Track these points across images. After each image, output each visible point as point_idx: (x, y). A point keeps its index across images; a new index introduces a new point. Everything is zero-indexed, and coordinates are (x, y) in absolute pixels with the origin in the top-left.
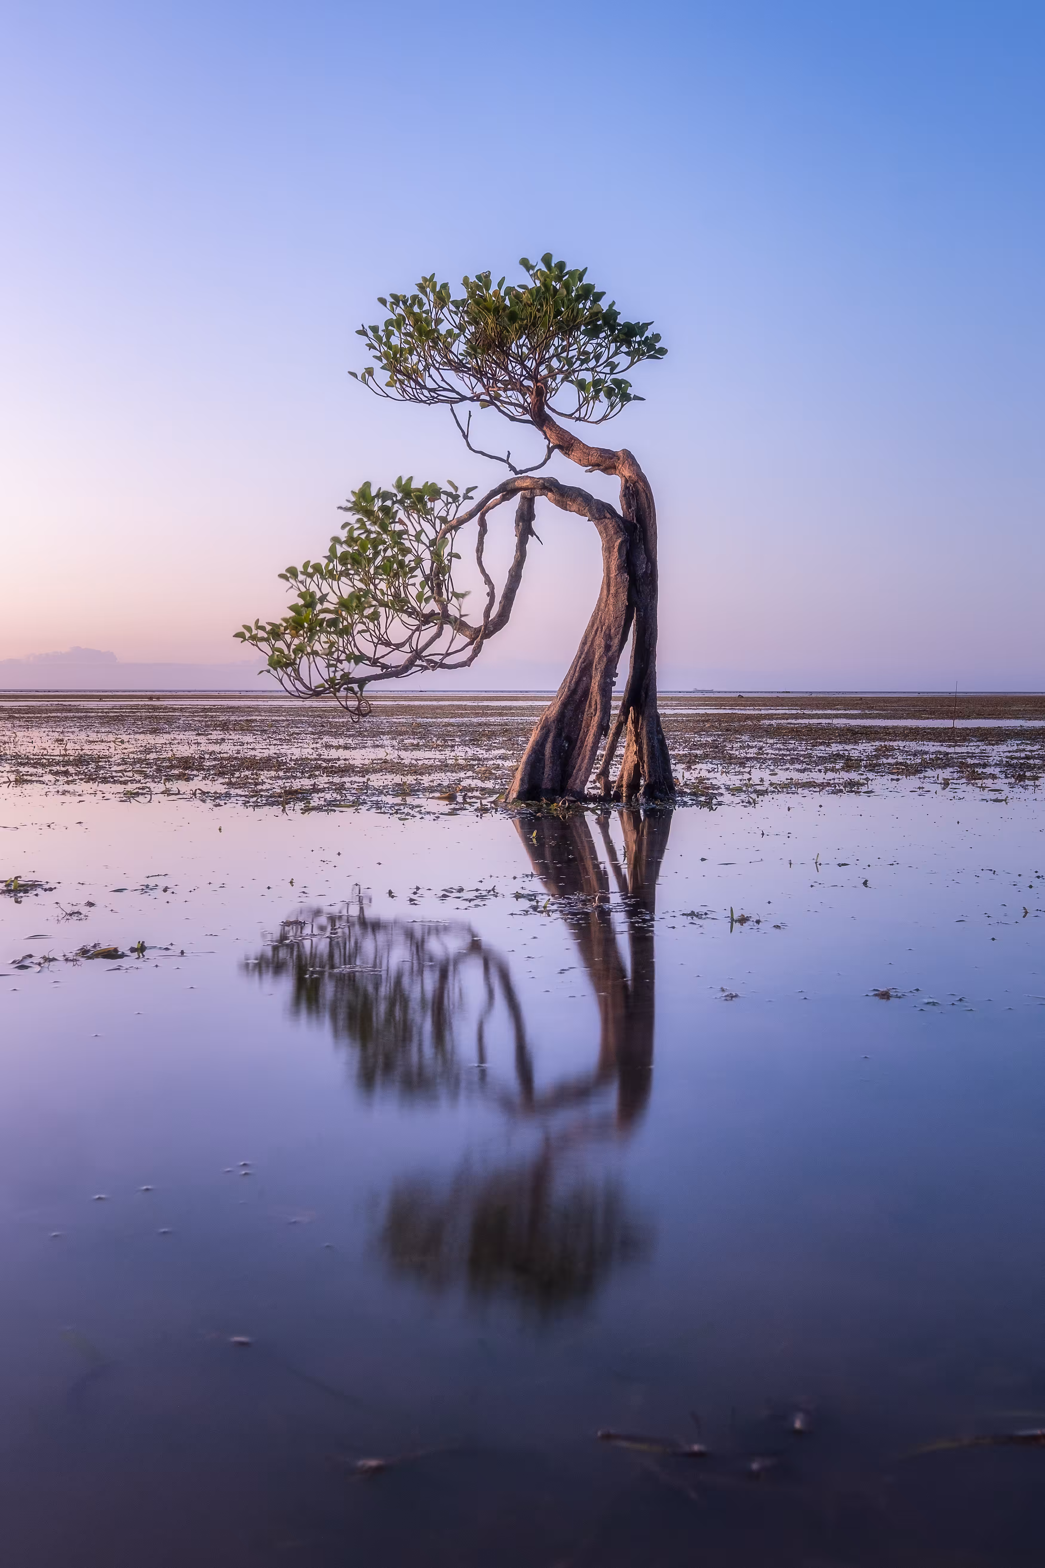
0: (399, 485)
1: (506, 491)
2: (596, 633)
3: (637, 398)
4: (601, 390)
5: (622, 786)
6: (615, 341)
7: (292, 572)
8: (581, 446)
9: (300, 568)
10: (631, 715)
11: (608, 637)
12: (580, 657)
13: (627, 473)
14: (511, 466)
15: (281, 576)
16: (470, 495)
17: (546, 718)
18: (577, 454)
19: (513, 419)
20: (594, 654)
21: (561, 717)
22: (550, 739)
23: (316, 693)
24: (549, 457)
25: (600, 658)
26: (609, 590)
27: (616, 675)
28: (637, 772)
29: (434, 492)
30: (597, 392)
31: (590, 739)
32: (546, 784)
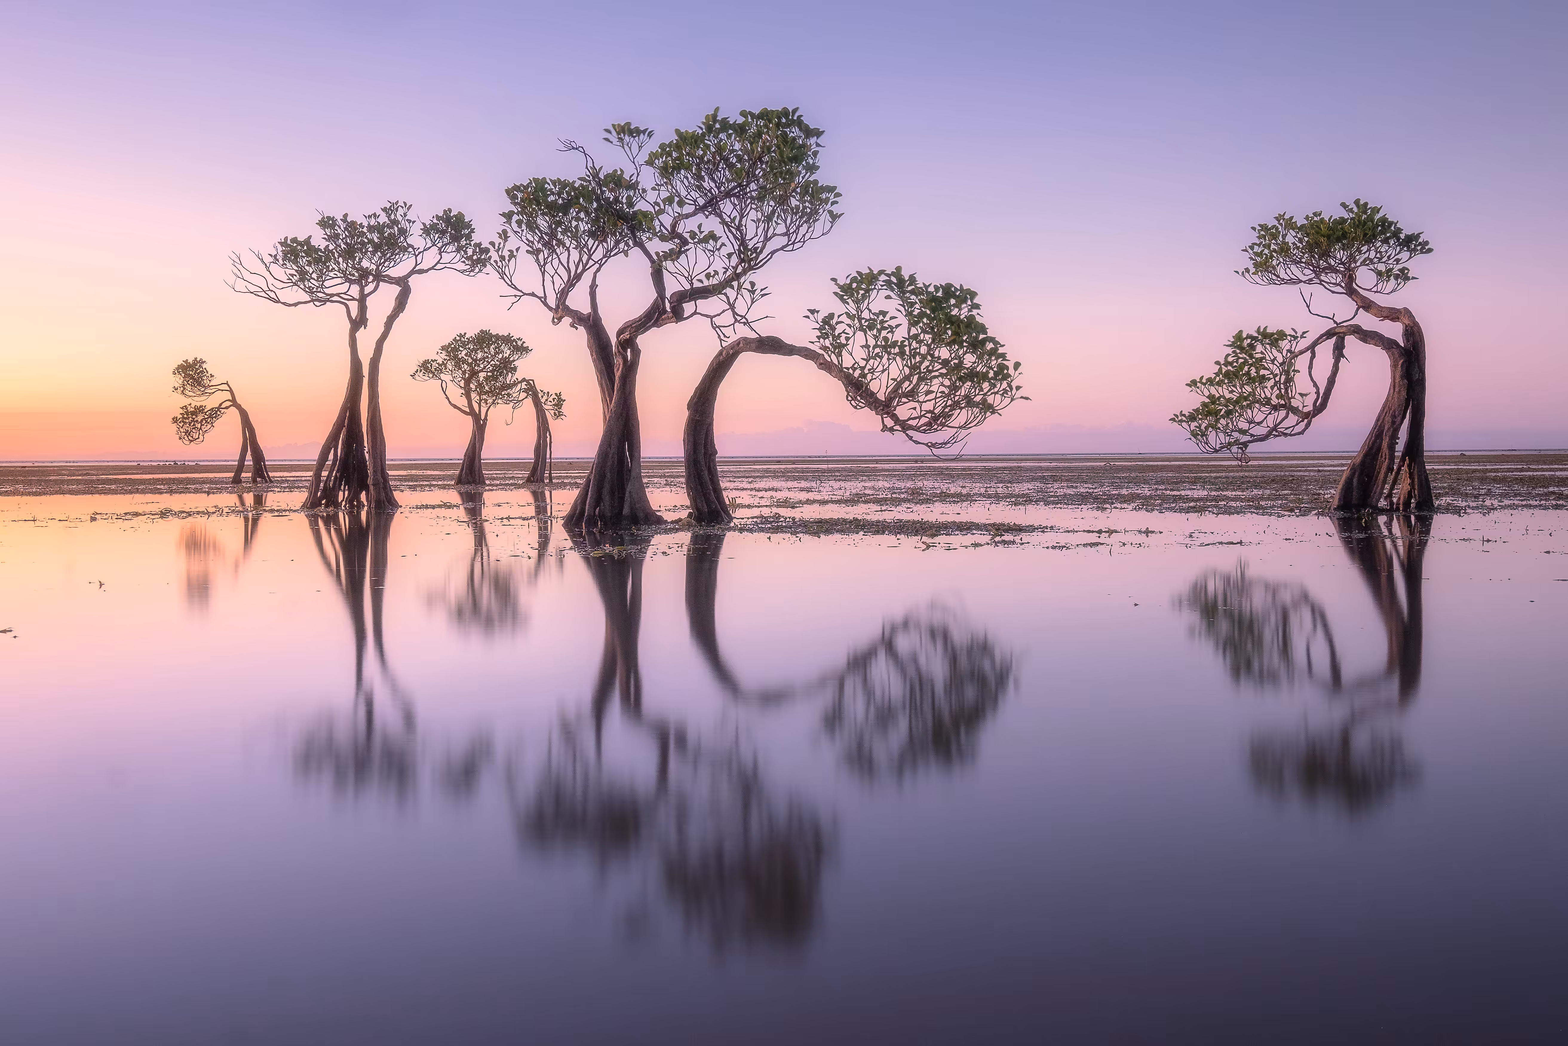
0: (1258, 331)
1: (1329, 334)
2: (1386, 414)
3: (1414, 278)
4: (1391, 275)
5: (1399, 504)
6: (1399, 245)
7: (1194, 383)
8: (1377, 306)
9: (1198, 380)
10: (1407, 462)
11: (1394, 416)
12: (1375, 429)
13: (1407, 322)
14: (1334, 321)
15: (1187, 385)
16: (1304, 336)
17: (1354, 464)
18: (1374, 310)
19: (1333, 292)
20: (1384, 426)
21: (1363, 463)
22: (1356, 476)
23: (1216, 451)
24: (1356, 313)
25: (1389, 429)
26: (1394, 390)
27: (1399, 438)
28: (1410, 495)
29: (1282, 335)
30: (1389, 277)
31: (1382, 476)
32: (1354, 501)
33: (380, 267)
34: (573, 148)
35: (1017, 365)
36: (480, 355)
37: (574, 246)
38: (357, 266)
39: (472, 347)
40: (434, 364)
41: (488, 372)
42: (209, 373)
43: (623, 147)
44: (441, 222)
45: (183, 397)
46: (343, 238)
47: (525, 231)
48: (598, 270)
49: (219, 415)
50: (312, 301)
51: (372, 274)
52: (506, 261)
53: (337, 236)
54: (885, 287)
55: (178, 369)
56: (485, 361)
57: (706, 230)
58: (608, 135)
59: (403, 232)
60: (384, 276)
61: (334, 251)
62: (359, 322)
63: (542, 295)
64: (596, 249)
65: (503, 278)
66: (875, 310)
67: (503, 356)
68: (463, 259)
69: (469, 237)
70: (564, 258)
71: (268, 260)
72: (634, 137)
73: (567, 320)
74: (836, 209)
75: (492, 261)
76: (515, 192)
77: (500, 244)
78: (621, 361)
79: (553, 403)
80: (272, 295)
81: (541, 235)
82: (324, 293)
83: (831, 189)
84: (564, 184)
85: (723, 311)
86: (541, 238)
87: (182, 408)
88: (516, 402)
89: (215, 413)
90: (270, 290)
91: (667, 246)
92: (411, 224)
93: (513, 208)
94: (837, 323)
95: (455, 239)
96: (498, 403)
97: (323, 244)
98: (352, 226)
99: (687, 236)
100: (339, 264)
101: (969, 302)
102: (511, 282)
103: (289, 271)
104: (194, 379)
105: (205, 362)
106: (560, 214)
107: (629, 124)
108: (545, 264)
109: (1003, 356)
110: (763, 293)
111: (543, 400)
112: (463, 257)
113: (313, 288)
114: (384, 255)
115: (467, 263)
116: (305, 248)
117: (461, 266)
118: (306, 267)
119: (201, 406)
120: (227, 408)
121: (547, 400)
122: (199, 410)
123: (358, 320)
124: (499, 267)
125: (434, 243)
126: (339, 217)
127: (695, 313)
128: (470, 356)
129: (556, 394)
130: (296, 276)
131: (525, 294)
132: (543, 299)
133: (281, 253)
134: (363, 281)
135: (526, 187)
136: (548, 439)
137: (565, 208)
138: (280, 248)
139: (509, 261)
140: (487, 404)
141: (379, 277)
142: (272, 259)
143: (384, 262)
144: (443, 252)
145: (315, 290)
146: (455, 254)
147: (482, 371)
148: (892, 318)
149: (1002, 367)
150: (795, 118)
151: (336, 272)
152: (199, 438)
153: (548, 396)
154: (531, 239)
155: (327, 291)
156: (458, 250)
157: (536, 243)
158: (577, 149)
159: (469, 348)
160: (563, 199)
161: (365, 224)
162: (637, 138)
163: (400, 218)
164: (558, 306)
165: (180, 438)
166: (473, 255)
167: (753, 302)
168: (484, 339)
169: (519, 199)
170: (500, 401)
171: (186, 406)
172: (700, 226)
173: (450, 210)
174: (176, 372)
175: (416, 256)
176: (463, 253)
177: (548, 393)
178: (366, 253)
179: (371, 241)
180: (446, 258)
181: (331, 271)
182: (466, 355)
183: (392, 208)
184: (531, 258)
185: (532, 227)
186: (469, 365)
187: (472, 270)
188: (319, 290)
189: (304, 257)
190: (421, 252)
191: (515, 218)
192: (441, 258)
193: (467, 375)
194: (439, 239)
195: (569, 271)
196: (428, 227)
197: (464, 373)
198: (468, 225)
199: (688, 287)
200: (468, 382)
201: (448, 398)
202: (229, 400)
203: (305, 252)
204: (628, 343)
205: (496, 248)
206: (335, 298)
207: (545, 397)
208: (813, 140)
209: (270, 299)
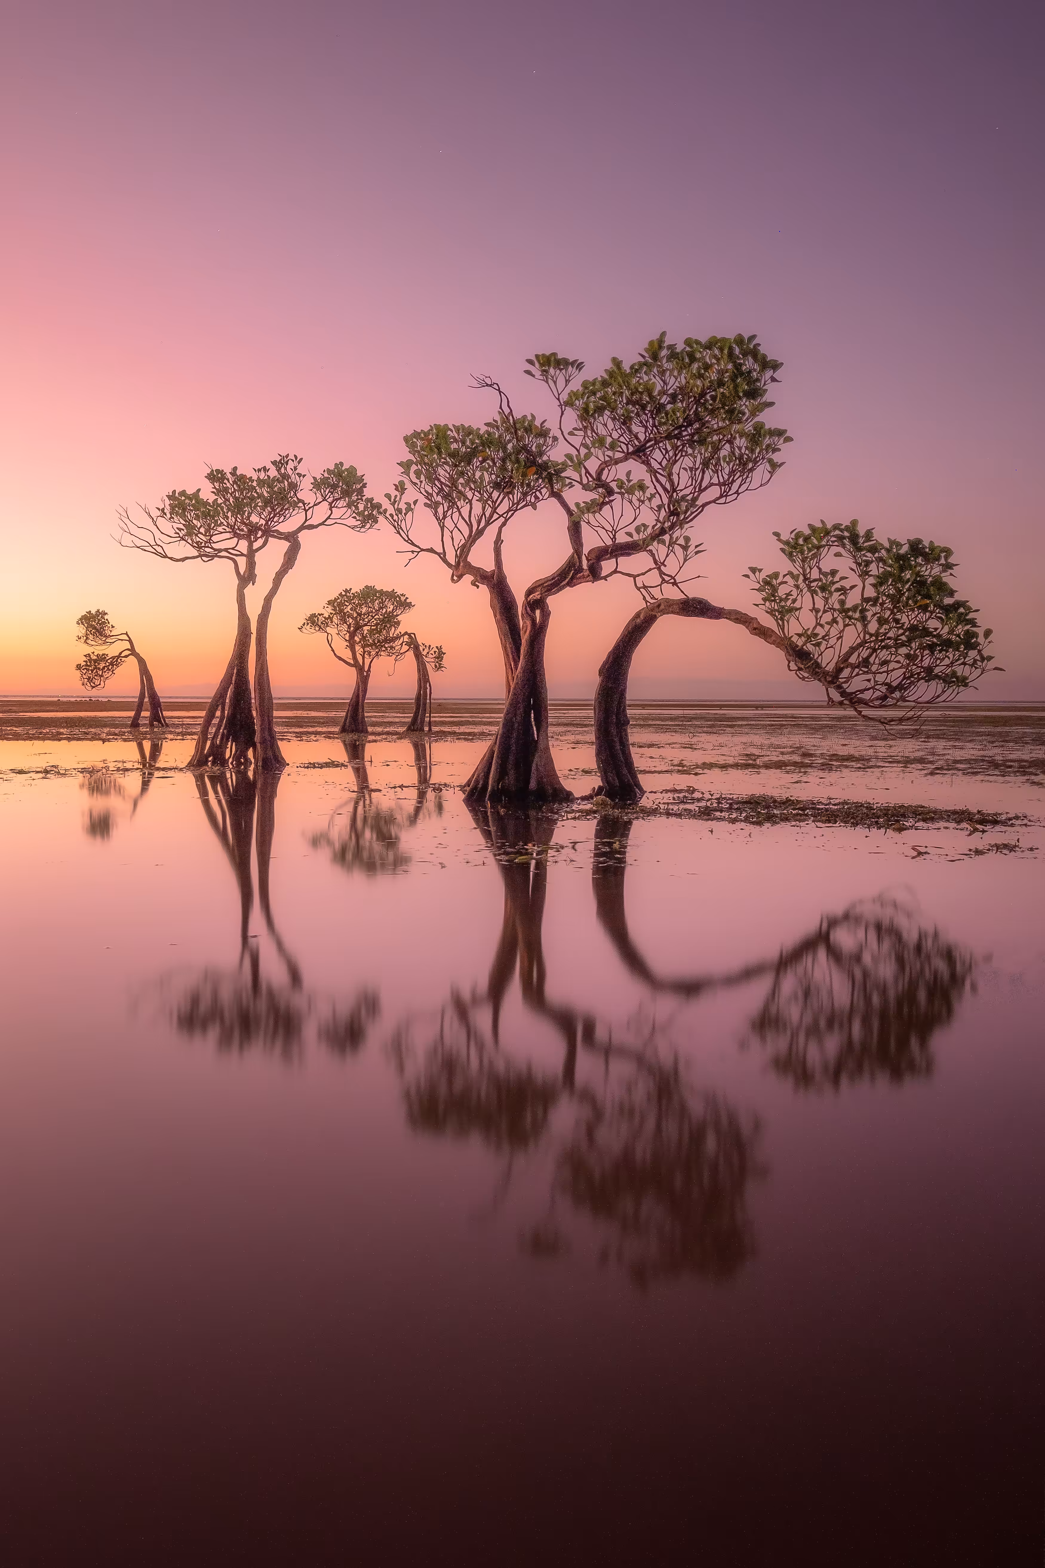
33: (270, 522)
34: (487, 385)
35: (988, 633)
36: (364, 610)
37: (478, 498)
38: (245, 521)
39: (357, 602)
40: (320, 618)
41: (371, 626)
42: (111, 624)
43: (547, 382)
44: (332, 476)
45: (85, 645)
46: (233, 492)
47: (424, 482)
48: (504, 524)
49: (119, 663)
50: (200, 556)
51: (261, 529)
52: (403, 514)
53: (226, 490)
54: (836, 543)
55: (81, 619)
56: (369, 615)
57: (635, 478)
58: (530, 367)
59: (294, 487)
60: (274, 531)
61: (223, 505)
62: (247, 578)
63: (440, 550)
64: (501, 502)
65: (399, 533)
66: (826, 569)
67: (386, 611)
68: (354, 515)
69: (360, 492)
70: (465, 512)
71: (155, 513)
72: (561, 370)
73: (468, 578)
74: (776, 457)
75: (388, 515)
76: (415, 440)
77: (396, 496)
78: (529, 623)
79: (434, 656)
80: (159, 550)
81: (442, 486)
82: (212, 548)
83: (780, 433)
84: (469, 432)
85: (650, 570)
86: (441, 490)
87: (85, 656)
88: (397, 654)
89: (116, 661)
90: (157, 545)
91: (590, 496)
92: (302, 478)
93: (411, 457)
94: (780, 584)
95: (346, 493)
96: (381, 655)
97: (211, 498)
98: (241, 480)
99: (613, 485)
100: (227, 518)
101: (943, 561)
102: (408, 536)
103: (176, 526)
104: (96, 629)
105: (107, 613)
106: (462, 464)
107: (554, 354)
108: (445, 517)
109: (973, 623)
110: (698, 549)
111: (424, 653)
112: (354, 512)
113: (201, 543)
114: (273, 510)
115: (358, 518)
116: (194, 502)
117: (352, 522)
118: (194, 521)
119: (103, 655)
120: (126, 656)
121: (428, 653)
122: (102, 658)
123: (246, 576)
124: (395, 521)
125: (325, 498)
126: (228, 470)
127: (615, 571)
128: (355, 610)
129: (437, 647)
130: (183, 530)
131: (422, 550)
132: (442, 556)
133: (168, 507)
134: (252, 537)
135: (427, 434)
136: (428, 691)
137: (468, 458)
138: (167, 502)
139: (405, 514)
140: (370, 656)
141: (268, 533)
142: (159, 513)
143: (274, 517)
144: (334, 507)
145: (203, 545)
146: (346, 509)
147: (365, 625)
148: (842, 578)
149: (970, 635)
150: (752, 346)
151: (224, 527)
152: (100, 684)
153: (429, 649)
154: (430, 491)
155: (215, 546)
156: (349, 506)
157: (435, 495)
158: (490, 386)
159: (354, 603)
160: (467, 447)
161: (255, 477)
162: (564, 371)
163: (290, 472)
164: (458, 564)
165: (83, 685)
166: (365, 510)
167: (685, 560)
168: (369, 594)
169: (419, 448)
170: (382, 653)
171: (89, 654)
172: (628, 474)
173: (342, 464)
174: (80, 622)
175: (306, 511)
176: (354, 508)
177: (430, 646)
178: (255, 507)
179: (260, 496)
180: (337, 513)
181: (220, 526)
182: (351, 609)
183: (282, 462)
184: (429, 512)
185: (432, 478)
186: (355, 619)
187: (362, 526)
188: (207, 545)
189: (192, 511)
190: (311, 507)
191: (414, 468)
192: (332, 513)
193: (352, 629)
194: (330, 494)
195: (470, 526)
196: (319, 481)
197: (349, 627)
198: (361, 479)
199: (609, 542)
200: (352, 635)
201: (333, 650)
202: (128, 649)
203: (193, 505)
204: (536, 604)
205: (392, 500)
206: (224, 554)
207: (426, 650)
208: (769, 374)
209: (157, 553)
